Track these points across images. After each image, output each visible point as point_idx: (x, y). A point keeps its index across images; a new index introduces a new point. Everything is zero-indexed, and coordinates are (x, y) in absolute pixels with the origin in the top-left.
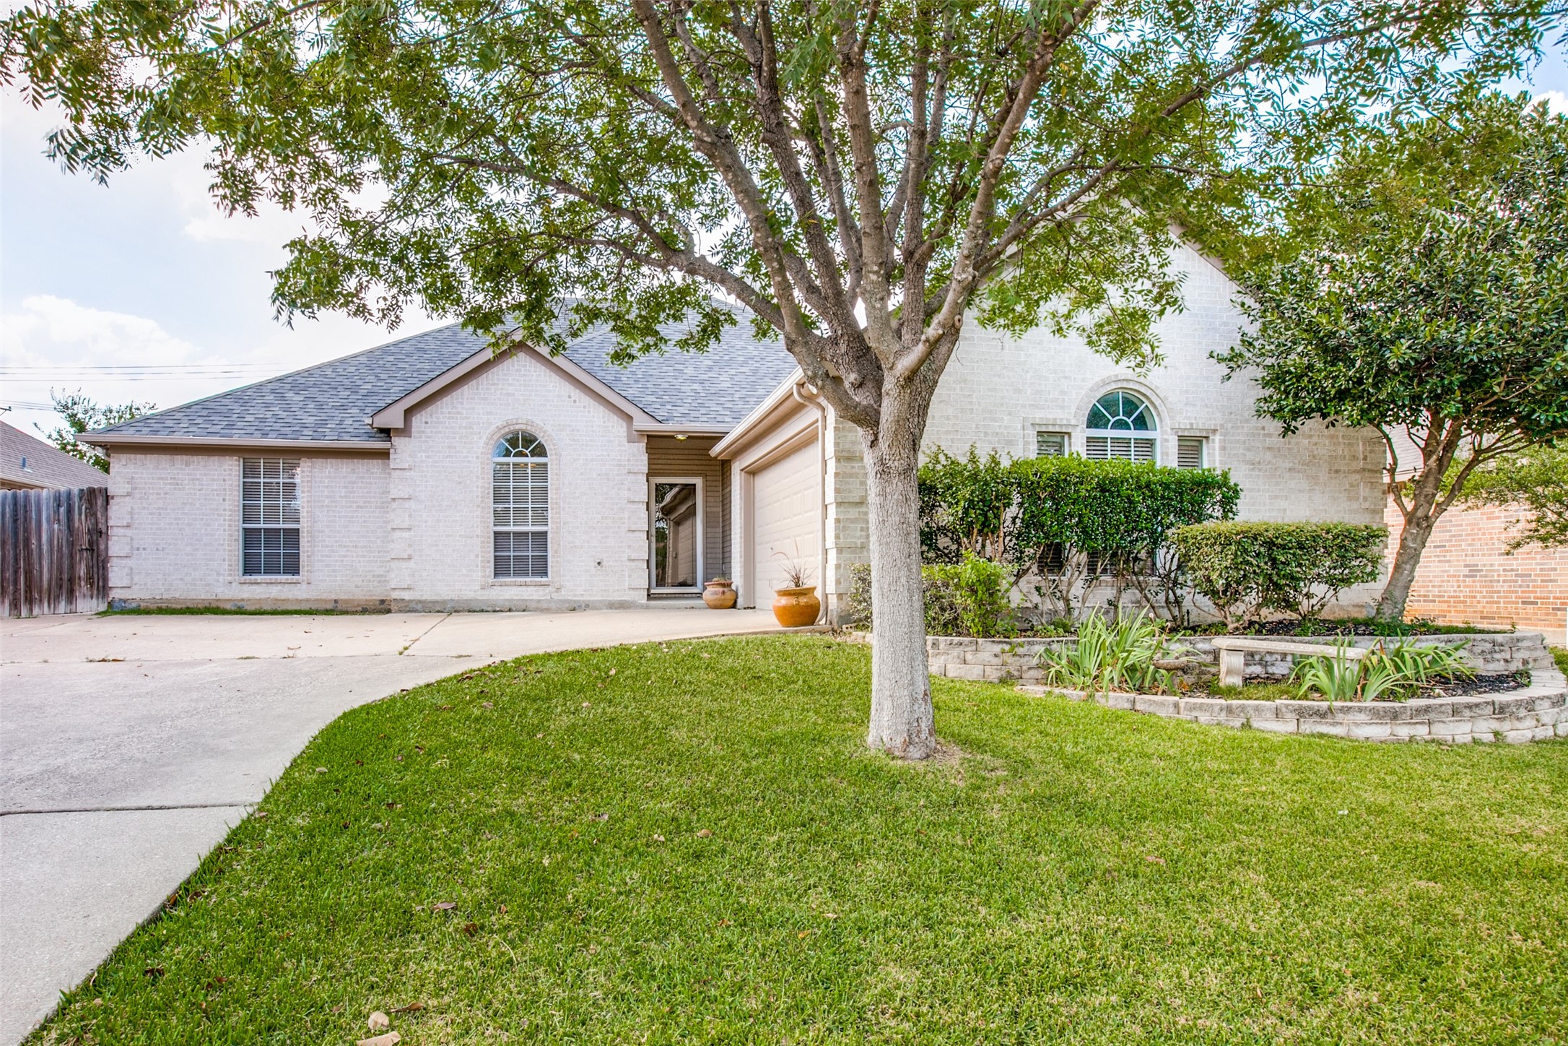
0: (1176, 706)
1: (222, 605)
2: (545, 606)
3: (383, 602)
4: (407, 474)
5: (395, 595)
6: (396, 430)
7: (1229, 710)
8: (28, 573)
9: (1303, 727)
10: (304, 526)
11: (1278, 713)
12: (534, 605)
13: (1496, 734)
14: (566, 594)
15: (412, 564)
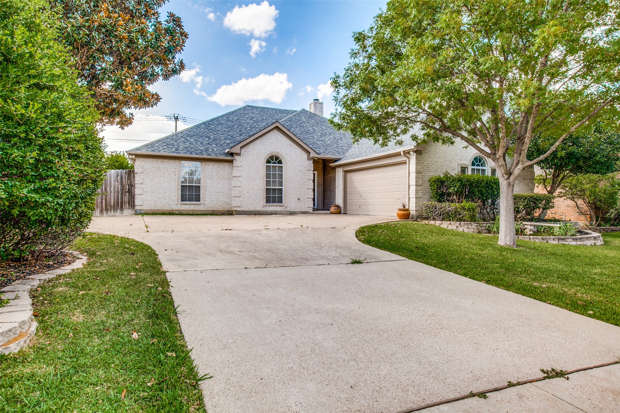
0: (530, 238)
1: (175, 212)
2: (282, 213)
3: (228, 211)
4: (239, 168)
5: (235, 209)
6: (236, 153)
7: (543, 239)
8: (106, 200)
9: (559, 242)
10: (202, 185)
11: (554, 239)
12: (279, 212)
13: (594, 243)
14: (288, 209)
15: (240, 198)
